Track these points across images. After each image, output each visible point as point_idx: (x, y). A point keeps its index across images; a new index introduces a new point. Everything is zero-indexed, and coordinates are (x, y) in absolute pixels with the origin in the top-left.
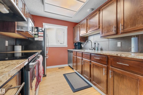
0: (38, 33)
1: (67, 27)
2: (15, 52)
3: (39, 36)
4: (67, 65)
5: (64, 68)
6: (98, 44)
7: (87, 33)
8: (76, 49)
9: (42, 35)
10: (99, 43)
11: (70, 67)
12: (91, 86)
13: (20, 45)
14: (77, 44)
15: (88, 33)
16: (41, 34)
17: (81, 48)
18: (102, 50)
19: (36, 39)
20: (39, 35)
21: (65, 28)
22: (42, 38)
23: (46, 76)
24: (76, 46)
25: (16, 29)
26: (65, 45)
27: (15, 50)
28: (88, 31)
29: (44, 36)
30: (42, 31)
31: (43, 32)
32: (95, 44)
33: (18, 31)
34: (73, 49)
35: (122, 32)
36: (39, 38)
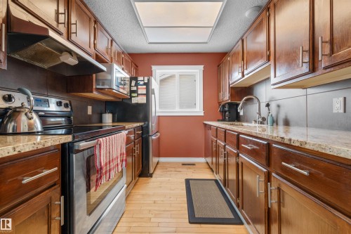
0: (137, 88)
1: (202, 67)
2: (103, 125)
3: (138, 95)
4: (202, 160)
5: (194, 165)
6: (279, 106)
7: (243, 76)
8: (224, 120)
9: (144, 92)
10: (279, 102)
11: (207, 166)
12: (242, 223)
13: (109, 113)
14: (227, 109)
15: (246, 77)
16: (142, 90)
17: (237, 118)
18: (287, 123)
19: (134, 101)
20: (140, 92)
21: (198, 71)
22: (145, 98)
23: (151, 177)
24: (226, 112)
25: (94, 87)
26: (198, 110)
27: (104, 121)
28: (246, 72)
29: (147, 95)
30: (145, 84)
31: (145, 86)
32: (268, 105)
33: (98, 90)
34: (218, 120)
35: (327, 64)
36: (140, 97)
